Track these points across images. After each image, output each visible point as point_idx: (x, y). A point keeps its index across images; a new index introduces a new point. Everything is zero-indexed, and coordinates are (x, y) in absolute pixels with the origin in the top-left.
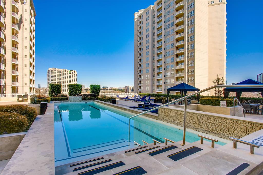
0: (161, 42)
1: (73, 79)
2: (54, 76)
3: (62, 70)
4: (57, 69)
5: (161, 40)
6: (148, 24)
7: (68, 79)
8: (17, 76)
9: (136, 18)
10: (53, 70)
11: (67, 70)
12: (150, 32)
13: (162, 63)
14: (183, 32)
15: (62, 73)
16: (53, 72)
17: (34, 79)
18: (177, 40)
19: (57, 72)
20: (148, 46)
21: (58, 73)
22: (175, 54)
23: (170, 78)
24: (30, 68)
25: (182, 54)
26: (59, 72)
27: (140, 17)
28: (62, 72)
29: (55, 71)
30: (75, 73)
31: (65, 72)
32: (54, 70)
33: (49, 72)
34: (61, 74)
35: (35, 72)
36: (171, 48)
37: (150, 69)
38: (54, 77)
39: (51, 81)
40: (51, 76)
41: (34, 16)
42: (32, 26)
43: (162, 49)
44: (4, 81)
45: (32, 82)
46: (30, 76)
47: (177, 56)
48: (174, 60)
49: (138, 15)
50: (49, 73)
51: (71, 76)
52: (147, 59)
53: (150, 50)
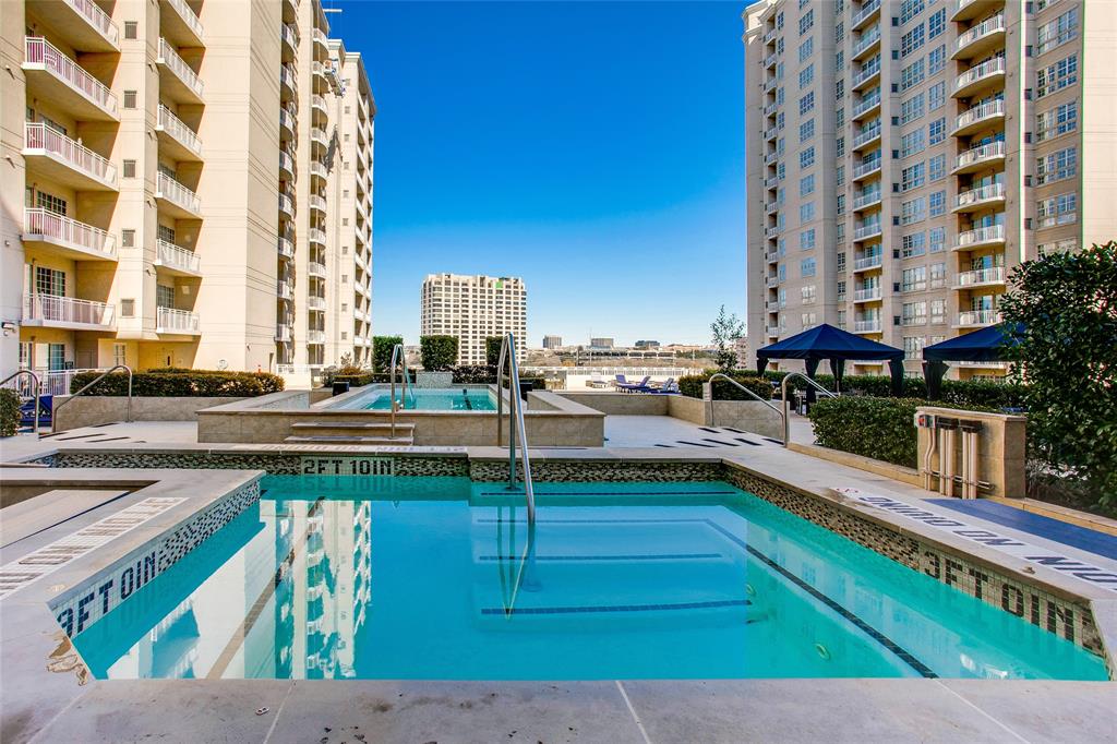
0: (874, 123)
1: (512, 311)
2: (443, 303)
3: (470, 280)
4: (454, 278)
5: (877, 112)
6: (806, 49)
7: (490, 312)
8: (319, 312)
9: (753, 33)
10: (440, 283)
11: (488, 280)
12: (818, 86)
13: (882, 226)
14: (1002, 53)
15: (471, 290)
16: (440, 289)
17: (368, 319)
18: (966, 101)
19: (452, 287)
20: (811, 152)
21: (456, 290)
22: (953, 172)
23: (928, 297)
24: (357, 283)
25: (995, 168)
26: (460, 287)
27: (772, 21)
28: (471, 288)
29: (448, 283)
30: (517, 287)
31: (482, 286)
32: (443, 283)
33: (428, 289)
34: (467, 296)
35: (373, 295)
36: (932, 142)
37: (819, 260)
38: (443, 308)
39: (435, 321)
40: (434, 305)
41: (371, 116)
42: (362, 151)
43: (879, 156)
44: (288, 330)
45: (364, 327)
46: (357, 311)
47: (966, 180)
48: (947, 204)
49: (760, 13)
50: (427, 293)
51: (504, 300)
52: (805, 211)
53: (818, 169)
